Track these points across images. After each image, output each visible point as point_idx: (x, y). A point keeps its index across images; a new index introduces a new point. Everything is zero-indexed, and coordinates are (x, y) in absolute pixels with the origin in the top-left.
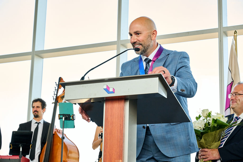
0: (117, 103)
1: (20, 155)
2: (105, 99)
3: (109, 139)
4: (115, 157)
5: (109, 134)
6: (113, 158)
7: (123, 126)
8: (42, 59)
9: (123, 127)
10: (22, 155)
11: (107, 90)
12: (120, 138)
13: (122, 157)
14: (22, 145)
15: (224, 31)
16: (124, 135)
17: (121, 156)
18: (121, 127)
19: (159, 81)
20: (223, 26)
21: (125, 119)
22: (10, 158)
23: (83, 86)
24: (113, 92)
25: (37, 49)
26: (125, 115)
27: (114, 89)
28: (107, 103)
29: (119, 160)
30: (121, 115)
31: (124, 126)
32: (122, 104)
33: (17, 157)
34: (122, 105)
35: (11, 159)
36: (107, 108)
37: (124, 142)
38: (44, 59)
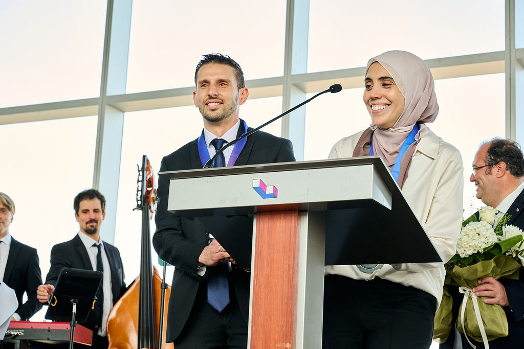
0: (282, 218)
1: (72, 322)
2: (255, 210)
3: (263, 297)
4: (276, 337)
5: (263, 286)
6: (272, 338)
7: (294, 269)
8: (122, 114)
9: (295, 271)
10: (77, 322)
11: (261, 190)
12: (287, 295)
13: (291, 336)
14: (76, 300)
15: (517, 58)
16: (297, 289)
17: (289, 335)
18: (291, 272)
19: (374, 174)
20: (516, 47)
21: (298, 255)
22: (51, 328)
23: (209, 181)
24: (274, 195)
25: (110, 92)
26: (299, 245)
27: (275, 189)
28: (259, 219)
29: (284, 344)
30: (290, 244)
31: (296, 269)
32: (293, 222)
33: (65, 326)
34: (293, 225)
35: (53, 330)
36: (259, 231)
37: (296, 304)
38: (125, 113)
